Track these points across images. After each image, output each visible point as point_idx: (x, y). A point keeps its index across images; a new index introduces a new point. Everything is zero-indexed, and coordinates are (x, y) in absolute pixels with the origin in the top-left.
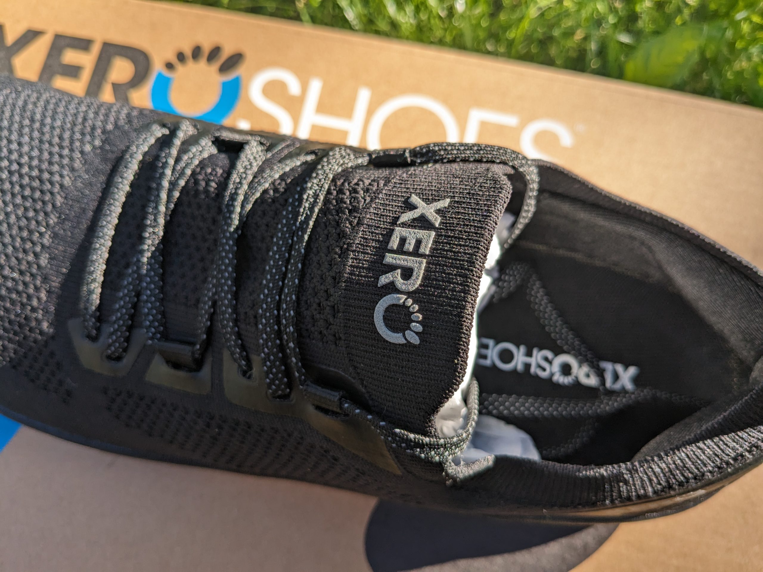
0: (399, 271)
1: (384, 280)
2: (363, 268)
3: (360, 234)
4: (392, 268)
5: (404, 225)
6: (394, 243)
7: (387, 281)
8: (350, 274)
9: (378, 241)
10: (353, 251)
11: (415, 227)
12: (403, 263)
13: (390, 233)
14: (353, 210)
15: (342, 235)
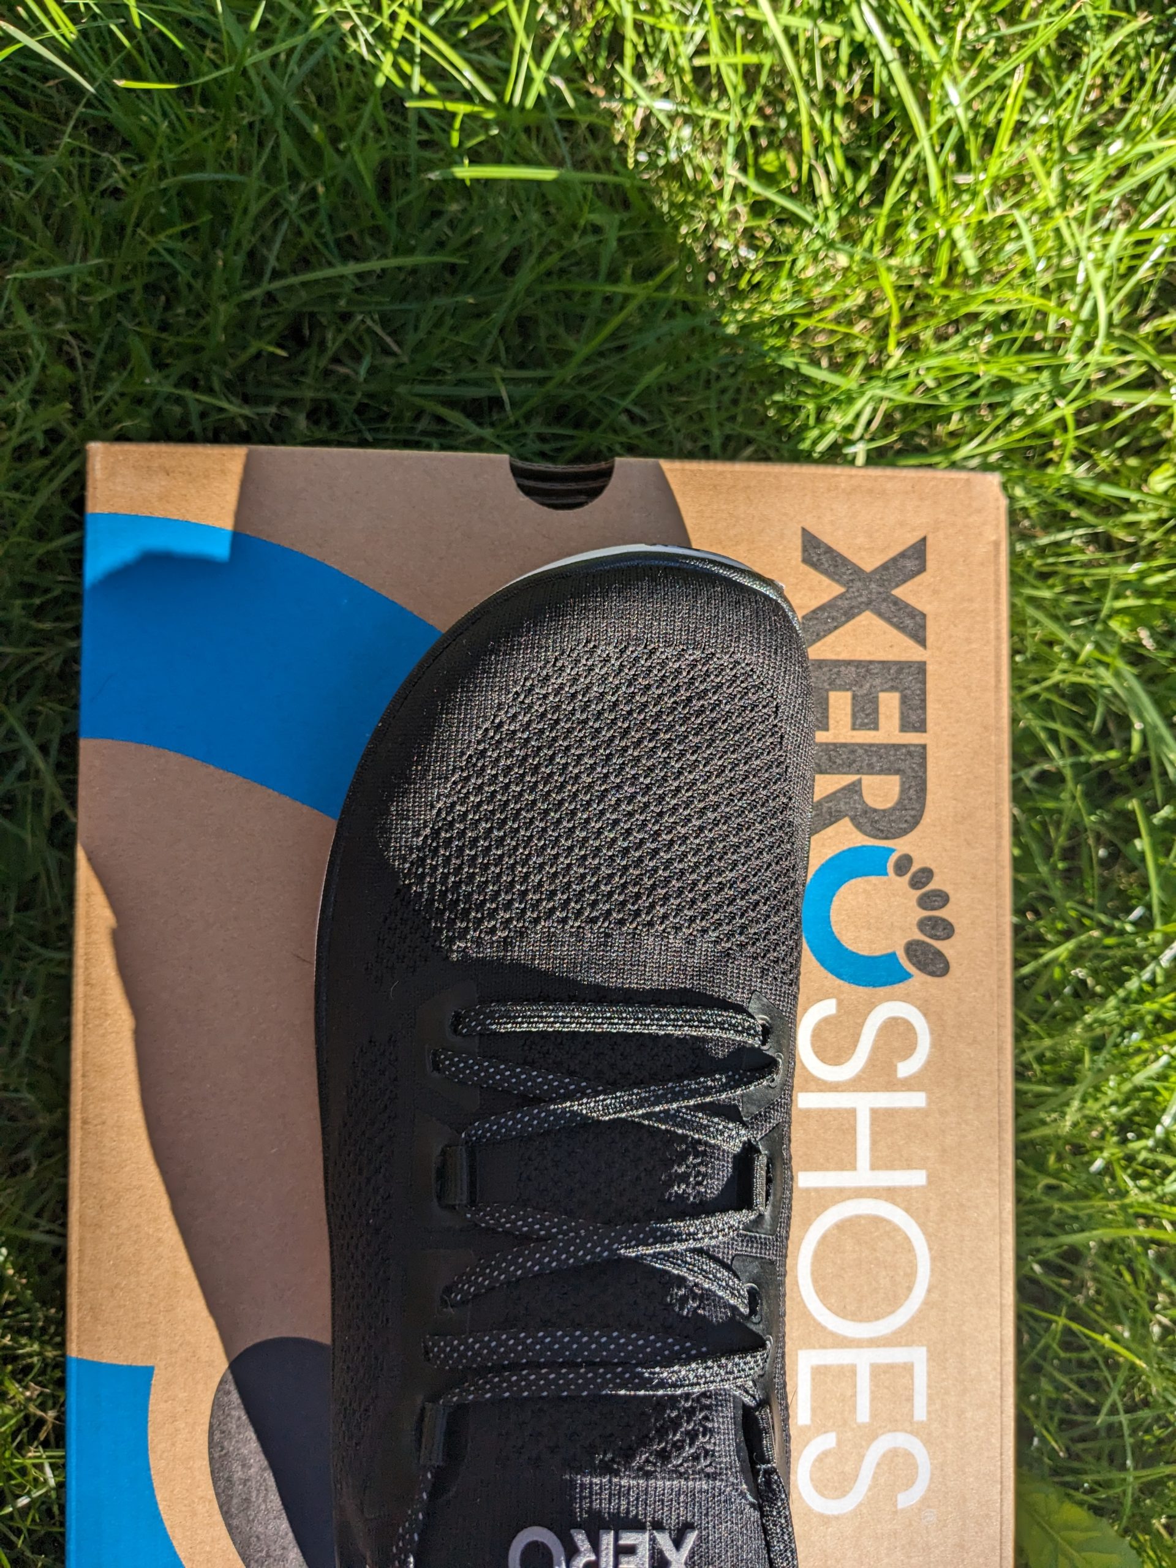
0: (593, 1558)
1: (581, 1539)
2: (591, 1502)
3: (633, 1482)
4: (596, 1547)
5: (653, 1540)
6: (628, 1538)
7: (579, 1543)
8: (582, 1485)
9: (628, 1512)
10: (610, 1481)
11: (652, 1557)
12: (603, 1560)
13: (637, 1526)
14: (664, 1456)
15: (628, 1455)
